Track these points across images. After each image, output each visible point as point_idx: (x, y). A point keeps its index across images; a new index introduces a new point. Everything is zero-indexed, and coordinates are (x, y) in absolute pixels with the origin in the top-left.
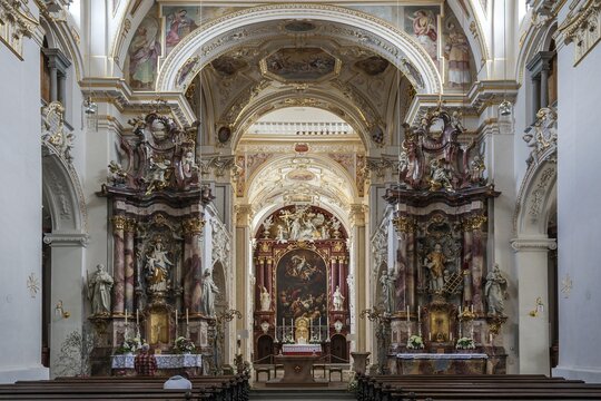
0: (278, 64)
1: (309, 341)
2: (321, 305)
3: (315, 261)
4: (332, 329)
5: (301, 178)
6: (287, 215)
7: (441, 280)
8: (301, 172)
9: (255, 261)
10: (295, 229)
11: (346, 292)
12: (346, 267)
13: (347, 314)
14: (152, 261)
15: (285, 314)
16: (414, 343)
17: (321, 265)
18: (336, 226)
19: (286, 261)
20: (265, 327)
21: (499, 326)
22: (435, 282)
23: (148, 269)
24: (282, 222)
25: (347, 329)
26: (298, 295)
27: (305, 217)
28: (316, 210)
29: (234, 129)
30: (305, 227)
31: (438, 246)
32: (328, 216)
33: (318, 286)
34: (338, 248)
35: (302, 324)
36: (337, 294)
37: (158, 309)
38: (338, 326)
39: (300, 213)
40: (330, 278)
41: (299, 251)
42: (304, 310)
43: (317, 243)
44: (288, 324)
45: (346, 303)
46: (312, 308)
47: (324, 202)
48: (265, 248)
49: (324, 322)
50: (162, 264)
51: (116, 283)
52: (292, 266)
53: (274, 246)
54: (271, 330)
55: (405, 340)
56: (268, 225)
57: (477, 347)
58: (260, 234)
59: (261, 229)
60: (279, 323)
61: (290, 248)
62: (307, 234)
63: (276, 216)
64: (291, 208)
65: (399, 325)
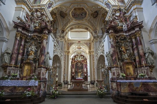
0: (74, 15)
1: (80, 77)
2: (83, 71)
3: (81, 64)
4: (85, 75)
5: (79, 49)
6: (77, 56)
7: (126, 55)
8: (79, 47)
9: (71, 64)
10: (78, 59)
11: (87, 69)
12: (87, 65)
13: (87, 73)
14: (30, 48)
15: (76, 72)
16: (123, 76)
17: (83, 64)
18: (85, 58)
19: (77, 64)
20: (73, 75)
21: (152, 70)
22: (124, 56)
23: (28, 51)
24: (76, 58)
25: (87, 75)
26: (79, 69)
27: (80, 57)
28: (82, 55)
29: (65, 31)
30: (80, 58)
31: (123, 45)
32: (84, 56)
33: (82, 68)
34: (85, 61)
35: (79, 74)
36: (85, 69)
37: (29, 64)
38: (86, 75)
39: (79, 56)
40: (84, 66)
41: (79, 62)
42: (80, 72)
43: (82, 61)
44: (77, 74)
45: (87, 71)
46: (81, 71)
47: (83, 54)
48: (73, 61)
49: (83, 74)
50: (34, 50)
51: (12, 54)
52: (78, 64)
53: (75, 61)
54: (74, 75)
55: (119, 75)
56: (74, 58)
57: (149, 77)
58: (72, 59)
59: (73, 58)
60: (75, 74)
61: (77, 61)
62: (80, 59)
63: (75, 56)
64: (77, 55)
65: (116, 69)
